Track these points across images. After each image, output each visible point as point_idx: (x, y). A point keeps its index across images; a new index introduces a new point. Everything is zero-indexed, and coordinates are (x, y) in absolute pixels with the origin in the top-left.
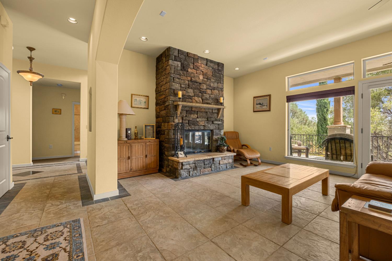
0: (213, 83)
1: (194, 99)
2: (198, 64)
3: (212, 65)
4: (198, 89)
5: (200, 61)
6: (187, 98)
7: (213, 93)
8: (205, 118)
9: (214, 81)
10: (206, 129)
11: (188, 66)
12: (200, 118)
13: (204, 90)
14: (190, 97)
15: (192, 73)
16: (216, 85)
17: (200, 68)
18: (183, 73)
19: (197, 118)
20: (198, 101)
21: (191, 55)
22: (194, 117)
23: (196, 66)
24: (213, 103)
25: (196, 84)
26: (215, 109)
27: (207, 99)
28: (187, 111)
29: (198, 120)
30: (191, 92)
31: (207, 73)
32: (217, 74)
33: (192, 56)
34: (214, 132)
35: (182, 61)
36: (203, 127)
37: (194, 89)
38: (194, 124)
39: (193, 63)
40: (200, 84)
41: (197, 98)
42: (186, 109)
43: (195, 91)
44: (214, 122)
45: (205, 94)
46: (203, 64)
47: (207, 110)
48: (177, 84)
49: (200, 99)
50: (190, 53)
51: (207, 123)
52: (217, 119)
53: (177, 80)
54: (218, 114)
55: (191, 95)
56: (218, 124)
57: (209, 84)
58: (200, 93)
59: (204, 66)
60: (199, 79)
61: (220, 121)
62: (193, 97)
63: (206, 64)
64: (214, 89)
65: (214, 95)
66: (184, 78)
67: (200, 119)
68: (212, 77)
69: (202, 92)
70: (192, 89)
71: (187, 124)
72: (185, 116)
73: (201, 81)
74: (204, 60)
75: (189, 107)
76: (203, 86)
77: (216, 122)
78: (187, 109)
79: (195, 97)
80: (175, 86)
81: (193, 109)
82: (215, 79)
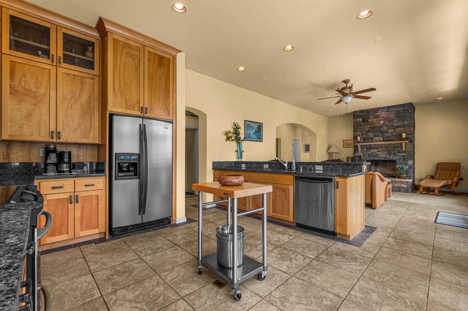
0: (396, 122)
1: (375, 139)
2: (378, 113)
3: (394, 109)
4: (378, 131)
5: (380, 111)
6: (367, 139)
7: (396, 131)
8: (386, 151)
9: (397, 121)
10: (387, 160)
11: (369, 118)
12: (380, 151)
13: (385, 131)
14: (370, 138)
15: (372, 122)
16: (400, 124)
17: (380, 116)
18: (364, 124)
19: (378, 152)
20: (378, 140)
21: (370, 110)
22: (374, 151)
23: (376, 116)
24: (396, 139)
25: (377, 128)
26: (398, 144)
27: (388, 137)
28: (367, 148)
29: (378, 153)
30: (371, 135)
31: (388, 117)
32: (402, 114)
33: (372, 110)
34: (398, 162)
35: (363, 117)
36: (384, 158)
37: (374, 132)
38: (373, 156)
39: (373, 115)
40: (381, 127)
41: (377, 138)
42: (366, 146)
43: (375, 133)
44: (396, 154)
45: (386, 134)
46: (384, 112)
47: (387, 146)
48: (359, 132)
49: (381, 138)
50: (369, 109)
51: (389, 155)
52: (401, 151)
53: (359, 130)
54: (402, 147)
55: (371, 136)
56: (404, 156)
57: (390, 125)
58: (381, 133)
59: (384, 113)
60: (380, 124)
61: (405, 153)
62: (374, 138)
63: (387, 110)
64: (398, 127)
65: (397, 132)
66: (364, 127)
67: (380, 153)
68: (395, 118)
69: (383, 133)
70: (372, 132)
71: (368, 157)
72: (365, 151)
73: (380, 125)
74: (385, 109)
75: (368, 145)
76: (384, 128)
77: (399, 154)
78: (368, 146)
79: (376, 138)
80: (357, 134)
81: (372, 146)
82: (398, 119)
